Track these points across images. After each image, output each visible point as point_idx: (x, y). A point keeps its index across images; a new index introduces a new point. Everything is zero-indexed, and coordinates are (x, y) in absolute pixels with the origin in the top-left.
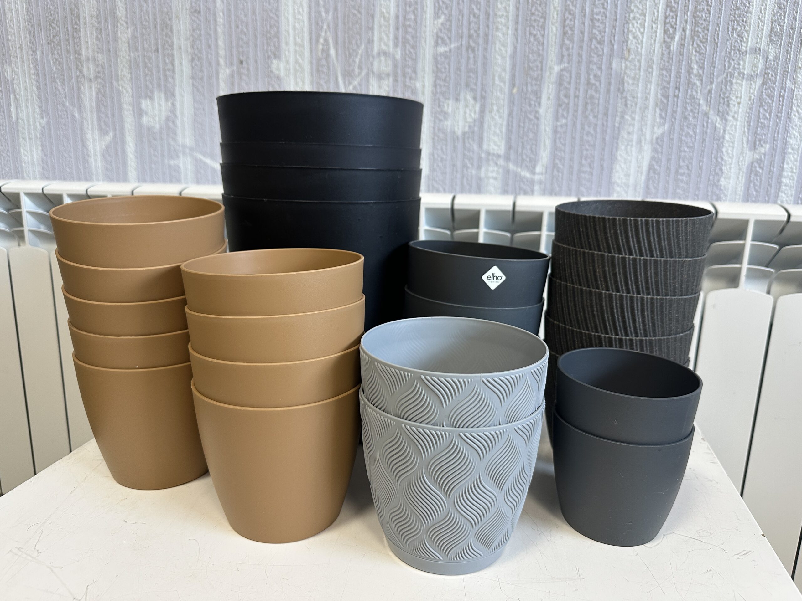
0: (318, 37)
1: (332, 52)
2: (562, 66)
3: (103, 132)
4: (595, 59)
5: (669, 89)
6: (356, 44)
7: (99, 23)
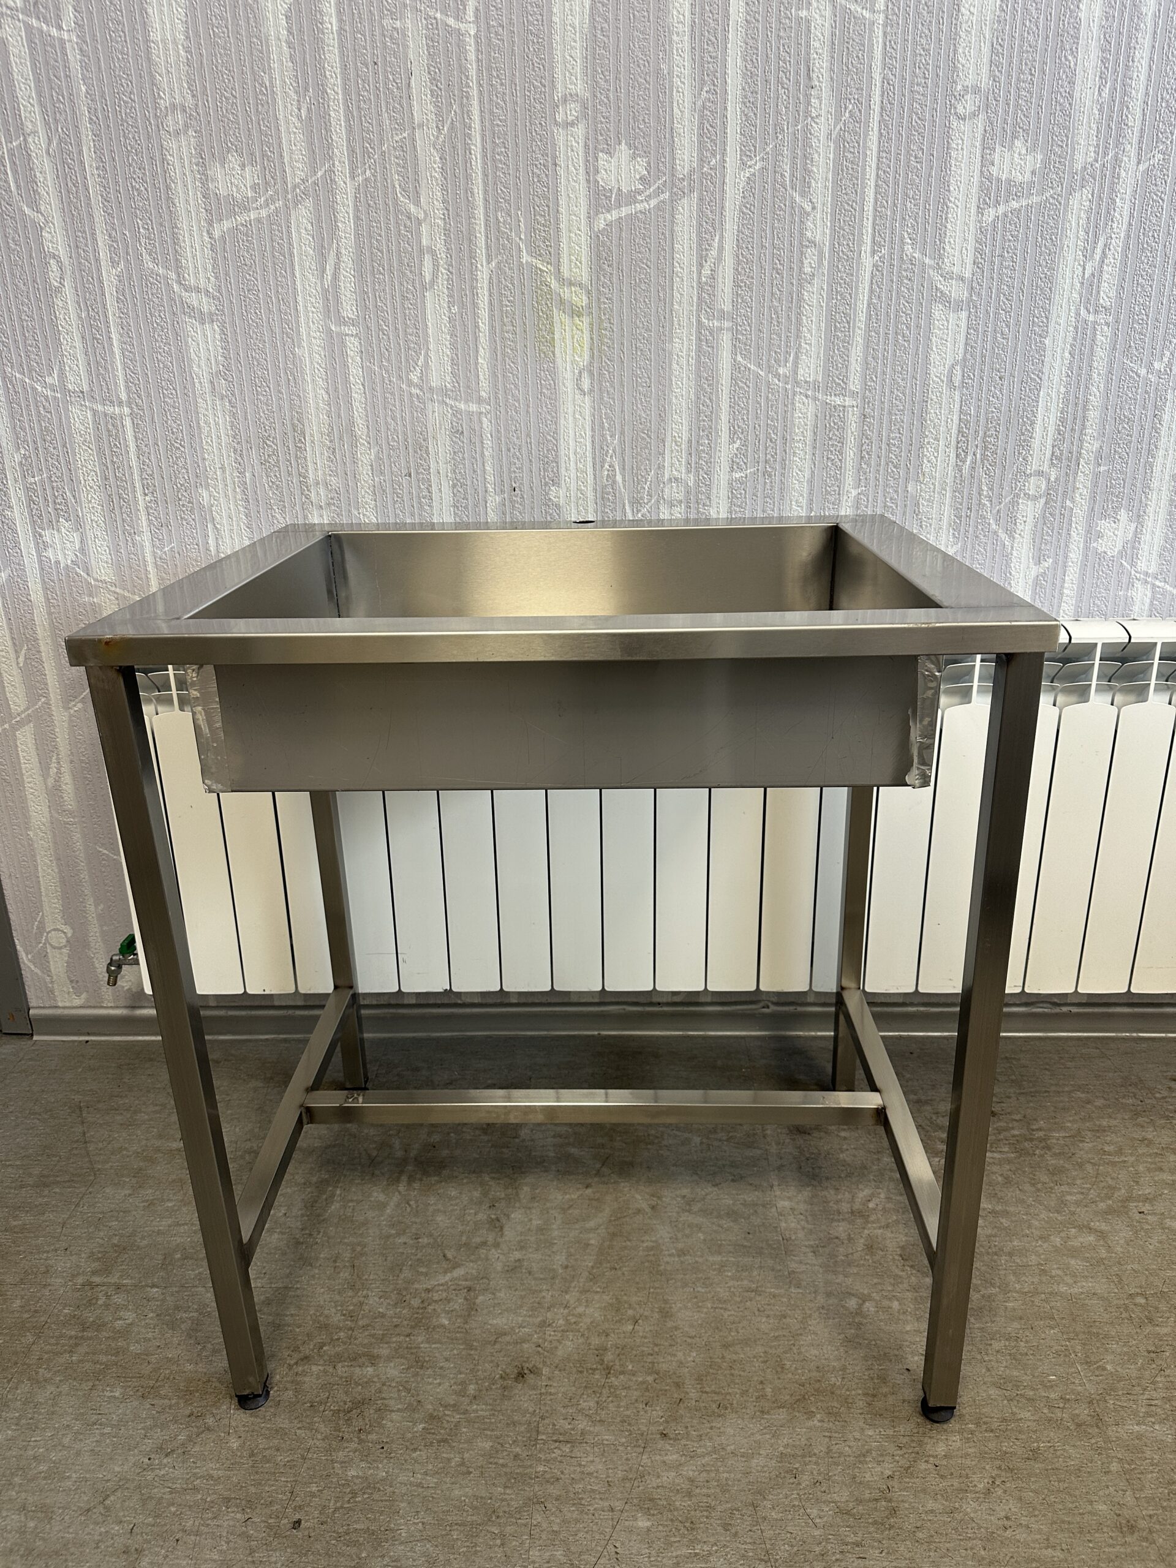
0: (603, 462)
1: (619, 478)
5: (961, 509)
6: (645, 469)
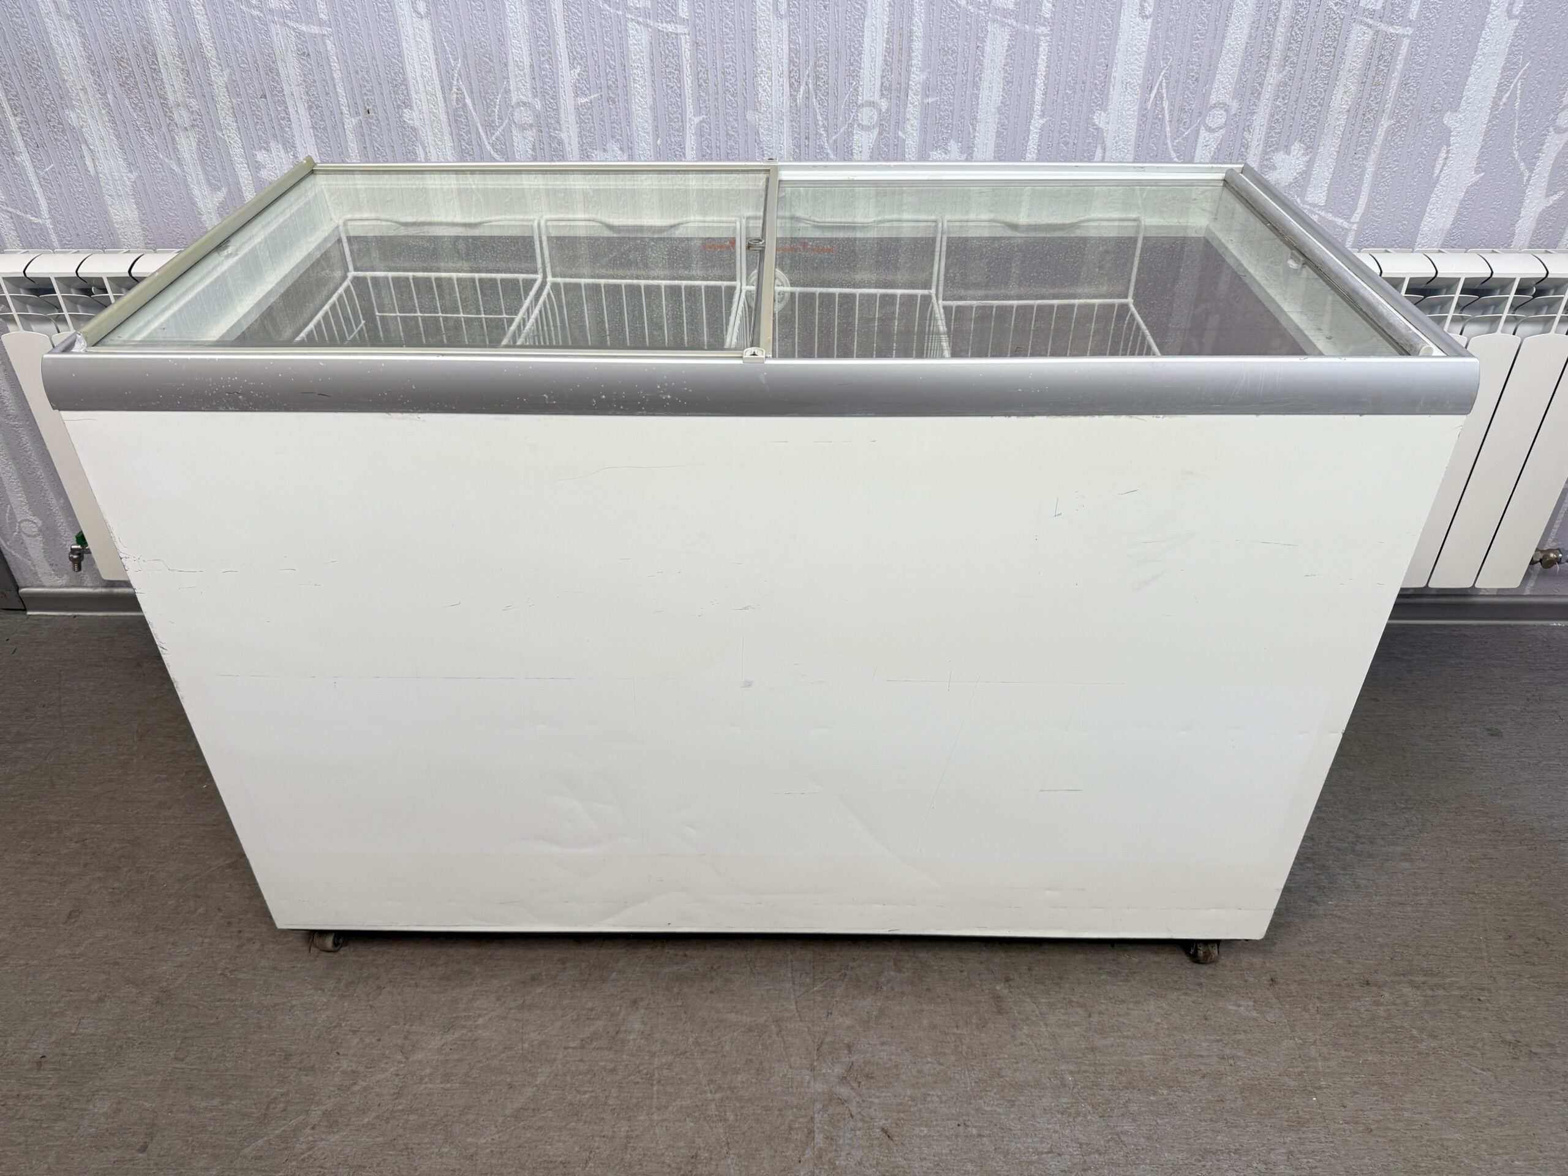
0: (451, 85)
1: (468, 101)
2: (701, 118)
3: (215, 188)
4: (731, 111)
6: (493, 94)
7: (183, 63)
